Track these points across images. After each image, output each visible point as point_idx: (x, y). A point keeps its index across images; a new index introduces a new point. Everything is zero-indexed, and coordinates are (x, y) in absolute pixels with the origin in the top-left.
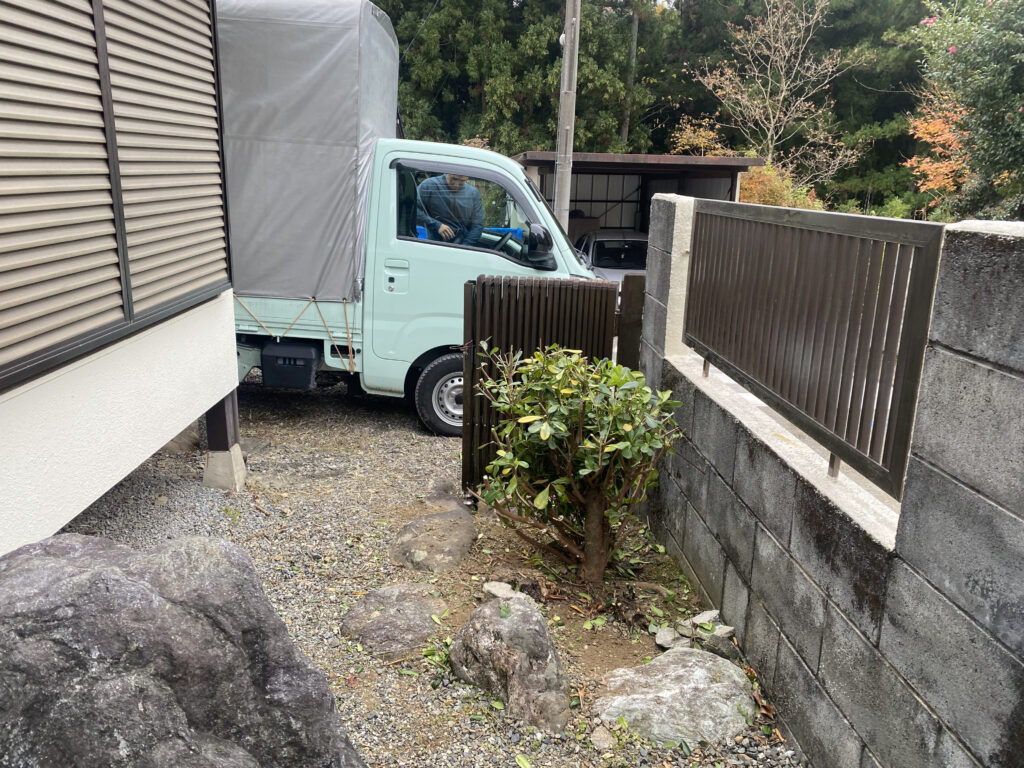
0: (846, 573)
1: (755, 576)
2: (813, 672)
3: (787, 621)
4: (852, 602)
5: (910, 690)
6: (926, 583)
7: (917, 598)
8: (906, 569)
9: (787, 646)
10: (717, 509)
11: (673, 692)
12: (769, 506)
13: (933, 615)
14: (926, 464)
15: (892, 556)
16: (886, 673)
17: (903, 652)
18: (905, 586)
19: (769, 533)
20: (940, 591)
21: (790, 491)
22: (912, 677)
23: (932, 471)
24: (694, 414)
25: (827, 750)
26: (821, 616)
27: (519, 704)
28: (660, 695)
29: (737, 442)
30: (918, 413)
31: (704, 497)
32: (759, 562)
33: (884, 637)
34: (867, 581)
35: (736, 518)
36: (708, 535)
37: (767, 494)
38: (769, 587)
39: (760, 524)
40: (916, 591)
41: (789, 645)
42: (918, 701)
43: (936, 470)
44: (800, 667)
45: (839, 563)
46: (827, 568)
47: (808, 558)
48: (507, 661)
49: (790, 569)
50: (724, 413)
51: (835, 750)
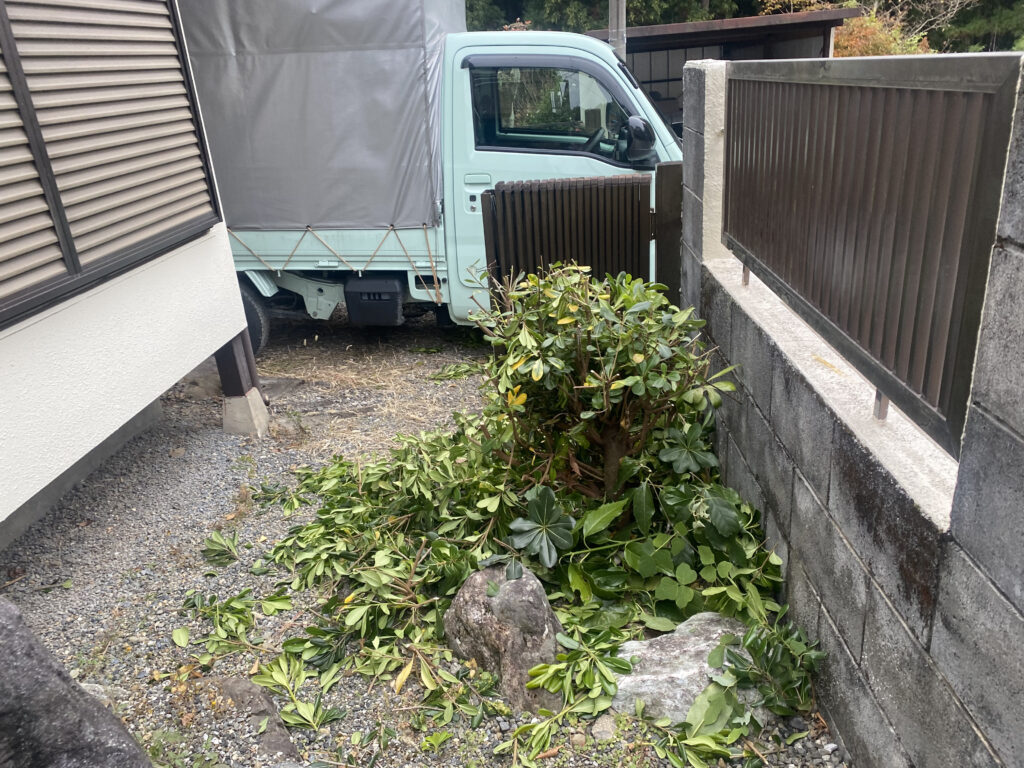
0: (890, 549)
1: (794, 531)
2: (855, 660)
3: (827, 593)
4: (898, 587)
5: (967, 717)
6: (989, 583)
7: (978, 602)
8: (964, 560)
9: (827, 621)
10: (757, 447)
11: (691, 672)
12: (807, 450)
13: (997, 629)
14: (991, 419)
15: (945, 539)
16: (938, 687)
17: (960, 666)
18: (962, 580)
19: (806, 484)
20: (1008, 598)
21: (827, 435)
22: (969, 702)
23: (999, 430)
24: (732, 331)
25: (871, 757)
26: (863, 596)
27: (511, 686)
28: (674, 675)
29: (773, 369)
30: (981, 345)
31: (744, 430)
32: (798, 517)
33: (935, 640)
34: (915, 565)
35: (774, 460)
36: (749, 475)
37: (804, 436)
38: (809, 548)
39: (797, 470)
40: (976, 592)
41: (830, 621)
42: (976, 736)
43: (1005, 429)
44: (842, 651)
45: (883, 536)
46: (869, 540)
47: (848, 520)
48: (498, 637)
49: (829, 529)
50: (759, 331)
51: (880, 759)
